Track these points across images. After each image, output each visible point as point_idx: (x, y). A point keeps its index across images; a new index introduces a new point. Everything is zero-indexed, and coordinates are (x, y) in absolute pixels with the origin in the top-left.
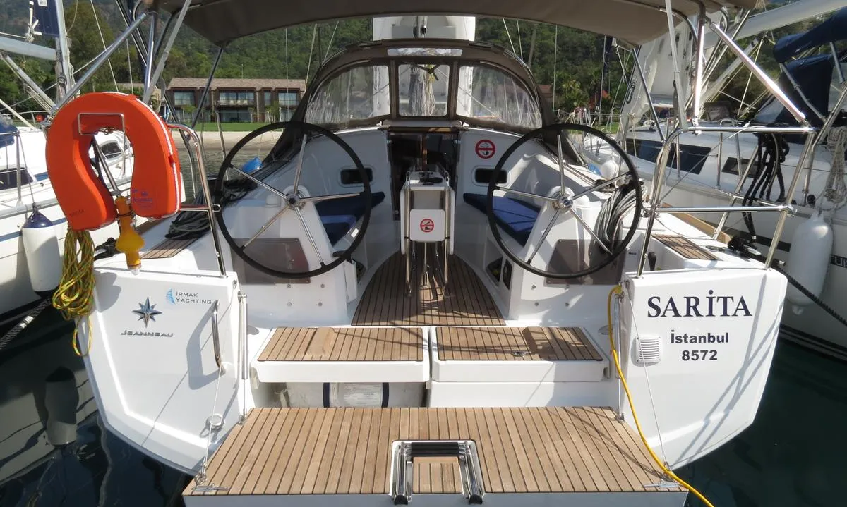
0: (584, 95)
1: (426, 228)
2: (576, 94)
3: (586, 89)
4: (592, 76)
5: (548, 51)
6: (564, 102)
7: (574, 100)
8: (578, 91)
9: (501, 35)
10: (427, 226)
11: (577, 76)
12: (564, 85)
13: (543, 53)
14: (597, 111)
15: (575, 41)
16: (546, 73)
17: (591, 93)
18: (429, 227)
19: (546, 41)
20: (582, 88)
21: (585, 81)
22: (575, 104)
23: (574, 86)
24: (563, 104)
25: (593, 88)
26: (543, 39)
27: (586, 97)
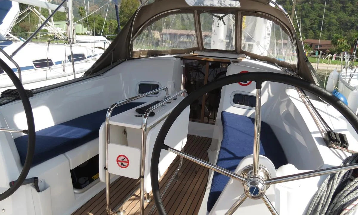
0: (348, 46)
1: (122, 164)
2: (344, 45)
3: (350, 43)
4: (354, 37)
5: (333, 24)
6: (337, 49)
7: (343, 48)
8: (345, 44)
9: (309, 16)
10: (123, 162)
11: (346, 37)
12: (338, 41)
13: (329, 25)
14: (354, 54)
15: (347, 20)
16: (330, 35)
17: (352, 45)
18: (124, 164)
19: (331, 20)
20: (348, 42)
21: (350, 40)
22: (343, 50)
23: (343, 41)
24: (337, 50)
25: (354, 43)
26: (331, 19)
27: (349, 47)
